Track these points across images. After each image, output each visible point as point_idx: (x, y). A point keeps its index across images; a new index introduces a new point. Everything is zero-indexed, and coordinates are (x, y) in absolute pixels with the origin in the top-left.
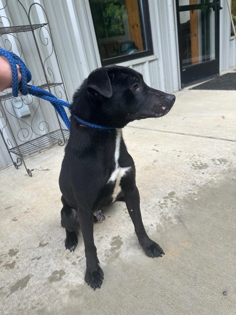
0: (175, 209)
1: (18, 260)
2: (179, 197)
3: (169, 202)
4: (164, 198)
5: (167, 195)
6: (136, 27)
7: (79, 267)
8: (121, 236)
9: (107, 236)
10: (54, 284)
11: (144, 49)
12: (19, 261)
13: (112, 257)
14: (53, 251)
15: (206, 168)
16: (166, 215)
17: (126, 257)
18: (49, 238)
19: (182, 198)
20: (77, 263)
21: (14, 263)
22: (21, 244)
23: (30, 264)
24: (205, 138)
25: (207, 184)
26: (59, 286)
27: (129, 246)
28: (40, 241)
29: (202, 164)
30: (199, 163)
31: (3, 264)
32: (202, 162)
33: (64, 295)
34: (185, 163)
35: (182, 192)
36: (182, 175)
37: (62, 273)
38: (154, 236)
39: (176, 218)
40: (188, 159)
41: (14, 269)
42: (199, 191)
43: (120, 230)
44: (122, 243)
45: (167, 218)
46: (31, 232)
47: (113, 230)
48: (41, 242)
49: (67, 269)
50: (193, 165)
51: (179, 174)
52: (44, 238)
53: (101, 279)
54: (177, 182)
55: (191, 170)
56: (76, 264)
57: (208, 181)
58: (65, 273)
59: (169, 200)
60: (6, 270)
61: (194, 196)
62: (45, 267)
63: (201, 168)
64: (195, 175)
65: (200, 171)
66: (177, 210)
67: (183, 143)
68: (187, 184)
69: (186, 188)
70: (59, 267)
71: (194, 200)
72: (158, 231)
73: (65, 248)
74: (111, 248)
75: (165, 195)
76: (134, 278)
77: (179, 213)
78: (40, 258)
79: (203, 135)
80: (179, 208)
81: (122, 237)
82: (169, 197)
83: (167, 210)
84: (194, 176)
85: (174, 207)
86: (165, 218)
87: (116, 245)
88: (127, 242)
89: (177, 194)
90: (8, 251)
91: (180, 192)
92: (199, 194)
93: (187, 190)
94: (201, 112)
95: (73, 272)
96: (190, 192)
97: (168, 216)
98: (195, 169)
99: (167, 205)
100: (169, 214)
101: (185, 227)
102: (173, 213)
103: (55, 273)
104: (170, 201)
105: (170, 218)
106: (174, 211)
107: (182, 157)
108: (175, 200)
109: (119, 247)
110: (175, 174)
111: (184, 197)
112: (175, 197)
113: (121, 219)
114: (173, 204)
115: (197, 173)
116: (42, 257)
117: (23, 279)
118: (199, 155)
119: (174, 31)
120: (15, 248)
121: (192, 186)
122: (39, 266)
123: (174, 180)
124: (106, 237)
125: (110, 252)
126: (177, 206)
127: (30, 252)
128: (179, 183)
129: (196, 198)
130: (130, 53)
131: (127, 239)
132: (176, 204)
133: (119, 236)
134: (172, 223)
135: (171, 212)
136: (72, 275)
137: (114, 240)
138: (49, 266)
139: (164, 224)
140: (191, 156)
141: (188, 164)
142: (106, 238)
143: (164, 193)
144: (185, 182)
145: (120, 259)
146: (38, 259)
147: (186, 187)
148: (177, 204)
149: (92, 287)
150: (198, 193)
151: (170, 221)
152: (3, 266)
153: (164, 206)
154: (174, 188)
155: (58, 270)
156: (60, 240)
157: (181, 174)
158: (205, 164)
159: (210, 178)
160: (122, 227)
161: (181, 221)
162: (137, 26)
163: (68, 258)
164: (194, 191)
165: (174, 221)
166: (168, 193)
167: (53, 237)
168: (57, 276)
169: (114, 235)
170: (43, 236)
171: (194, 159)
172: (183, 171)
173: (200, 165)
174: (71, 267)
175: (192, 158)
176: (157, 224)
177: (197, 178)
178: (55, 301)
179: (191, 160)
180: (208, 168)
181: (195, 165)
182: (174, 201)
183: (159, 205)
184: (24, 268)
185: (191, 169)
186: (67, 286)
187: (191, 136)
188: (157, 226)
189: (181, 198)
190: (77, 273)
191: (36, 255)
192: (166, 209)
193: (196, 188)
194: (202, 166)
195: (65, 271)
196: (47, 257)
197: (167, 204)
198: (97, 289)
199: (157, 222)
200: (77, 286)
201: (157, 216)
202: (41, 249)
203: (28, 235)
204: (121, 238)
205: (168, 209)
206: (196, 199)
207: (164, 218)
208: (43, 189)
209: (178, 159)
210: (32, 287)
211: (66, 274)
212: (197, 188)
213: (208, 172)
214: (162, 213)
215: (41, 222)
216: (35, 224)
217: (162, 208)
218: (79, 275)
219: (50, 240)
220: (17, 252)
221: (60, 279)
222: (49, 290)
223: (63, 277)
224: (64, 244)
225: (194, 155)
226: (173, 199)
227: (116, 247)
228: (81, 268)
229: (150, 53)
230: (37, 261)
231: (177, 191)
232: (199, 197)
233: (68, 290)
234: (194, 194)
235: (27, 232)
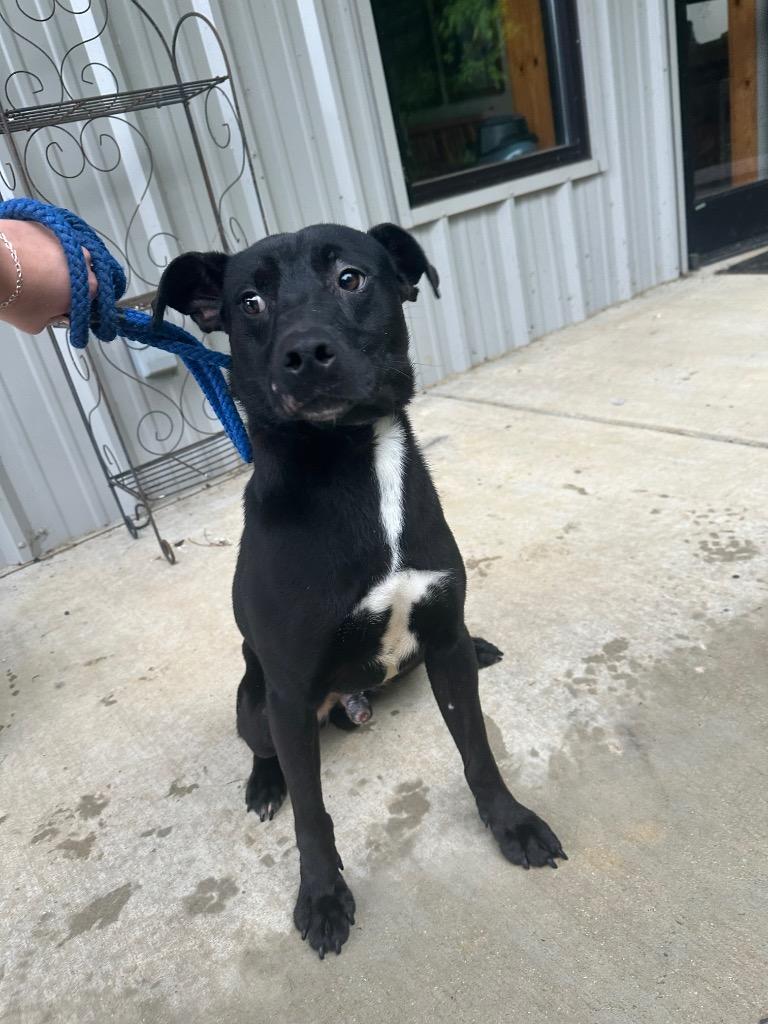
0: (620, 701)
1: (104, 831)
2: (639, 661)
3: (603, 676)
4: (588, 660)
5: (600, 651)
6: (530, 67)
7: (281, 874)
8: (426, 783)
9: (380, 777)
10: (199, 920)
11: (559, 139)
12: (105, 835)
13: (391, 853)
14: (207, 814)
15: (749, 558)
16: (587, 722)
17: (435, 854)
18: (201, 770)
19: (653, 664)
20: (277, 860)
21: (91, 839)
22: (117, 780)
23: (135, 849)
24: (755, 450)
25: (745, 616)
26: (214, 932)
27: (449, 820)
28: (175, 774)
29: (734, 544)
30: (724, 541)
31: (59, 839)
32: (735, 534)
33: (224, 965)
34: (674, 537)
35: (653, 643)
36: (658, 582)
37: (228, 888)
38: (539, 792)
39: (621, 734)
40: (688, 525)
41: (89, 859)
42: (713, 642)
43: (424, 762)
44: (425, 807)
45: (589, 730)
46: (150, 743)
47: (404, 760)
48: (178, 780)
49: (245, 877)
50: (704, 546)
51: (650, 577)
52: (187, 765)
53: (345, 922)
54: (638, 605)
55: (695, 563)
56: (273, 862)
57: (749, 605)
58: (235, 890)
59: (603, 668)
60: (67, 861)
61: (693, 659)
62: (180, 863)
63: (729, 557)
64: (707, 581)
65: (728, 566)
66: (629, 706)
67: (675, 463)
68: (675, 614)
69: (668, 629)
70: (219, 867)
71: (694, 672)
72: (553, 775)
73: (246, 807)
74: (391, 820)
75: (591, 650)
76: (453, 931)
77: (632, 718)
78: (168, 830)
79: (750, 438)
80: (636, 699)
81: (430, 786)
82: (606, 656)
83: (592, 703)
84: (703, 588)
85: (618, 694)
86: (582, 733)
87: (407, 812)
88: (443, 806)
89: (636, 650)
90: (78, 800)
91: (647, 640)
92: (713, 651)
93: (671, 636)
94: (753, 356)
95: (262, 890)
96: (680, 643)
97: (595, 725)
98: (710, 561)
99: (593, 687)
100: (600, 718)
101: (649, 768)
102: (612, 714)
103: (207, 885)
104: (606, 672)
105: (599, 732)
106: (619, 707)
107: (668, 515)
108: (624, 668)
109: (415, 820)
110: (634, 576)
111: (658, 661)
112: (624, 657)
113: (434, 724)
114: (615, 684)
115: (712, 576)
116: (174, 831)
117: (109, 895)
118: (728, 510)
119: (667, 73)
120: (99, 793)
121: (691, 622)
122: (162, 859)
123: (629, 596)
124: (376, 780)
125: (385, 834)
126: (628, 691)
127: (141, 810)
128: (647, 608)
129: (699, 665)
130: (509, 157)
131: (446, 794)
132: (628, 682)
133: (419, 783)
134: (604, 749)
135: (605, 711)
136: (257, 898)
137: (404, 794)
138: (191, 861)
139: (577, 752)
140: (698, 514)
141: (687, 541)
142: (376, 783)
143: (591, 643)
144: (666, 607)
145: (415, 862)
146: (163, 833)
147: (668, 624)
148: (631, 683)
149: (314, 947)
150: (709, 647)
151: (600, 743)
152: (60, 847)
153: (584, 687)
154: (625, 626)
155: (217, 877)
156: (233, 778)
157: (655, 577)
158: (748, 542)
159: (759, 594)
160: (434, 752)
161: (638, 746)
162: (536, 62)
163: (250, 841)
164: (697, 639)
165: (614, 744)
166: (604, 642)
167: (212, 768)
168: (212, 898)
169: (405, 778)
170: (185, 759)
171: (711, 523)
172: (665, 566)
173: (728, 546)
174: (257, 870)
175: (700, 520)
176: (552, 750)
177: (713, 592)
178: (195, 979)
179: (700, 528)
180: (756, 559)
181: (710, 546)
182: (619, 672)
183: (566, 685)
184: (116, 859)
185: (694, 559)
186: (239, 935)
187: (707, 442)
188: (552, 758)
189: (645, 662)
190: (273, 893)
191: (159, 822)
192: (591, 699)
193: (703, 632)
194: (733, 550)
195: (239, 884)
196: (188, 830)
197: (595, 682)
198: (330, 957)
199: (553, 744)
200: (267, 939)
201: (555, 723)
202: (173, 804)
203: (143, 753)
204: (426, 790)
205: (597, 700)
206: (700, 670)
207: (579, 731)
208: (203, 605)
209: (653, 521)
210: (132, 923)
211: (240, 895)
212: (709, 629)
213: (752, 573)
214: (573, 714)
215: (186, 712)
216: (165, 721)
217: (574, 693)
218: (278, 899)
219: (203, 774)
220: (104, 805)
221: (218, 907)
222: (181, 941)
223: (229, 903)
224: (244, 795)
225: (712, 511)
226: (617, 664)
227: (407, 818)
228: (287, 878)
229: (578, 152)
230: (158, 840)
231: (635, 639)
232: (712, 664)
233: (240, 948)
234: (695, 650)
235: (139, 743)
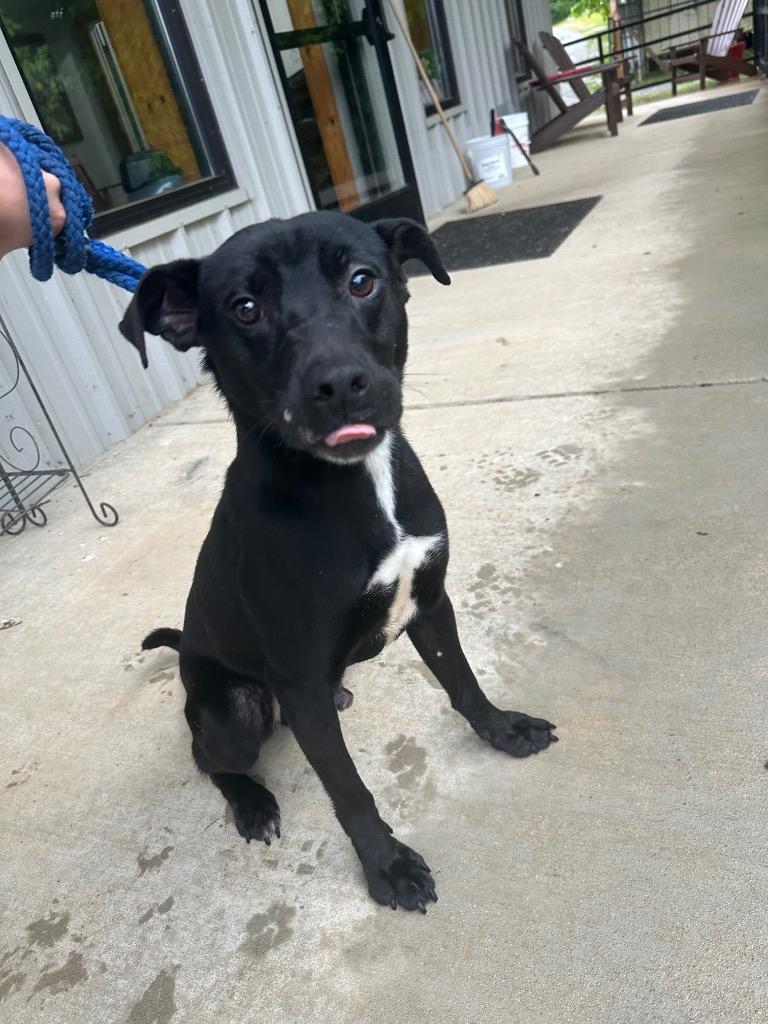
0: (518, 607)
1: (87, 943)
2: (512, 575)
3: (491, 595)
4: (472, 589)
5: (476, 579)
6: (157, 104)
7: (327, 872)
8: (408, 735)
9: (362, 751)
10: (273, 956)
11: (204, 171)
12: (92, 945)
13: (418, 802)
14: (204, 865)
15: (536, 480)
16: (505, 633)
17: (459, 784)
18: (162, 833)
19: (522, 573)
20: (314, 863)
21: (76, 959)
22: (63, 890)
23: (143, 938)
24: (487, 406)
25: (563, 519)
26: (297, 956)
27: (451, 753)
28: (133, 851)
29: (520, 473)
30: (511, 474)
31: (32, 981)
32: (515, 467)
33: (332, 974)
34: (471, 482)
35: (512, 559)
36: (484, 516)
37: (281, 913)
38: (506, 698)
39: (536, 630)
40: (475, 470)
41: (90, 978)
42: (555, 544)
43: (393, 720)
44: (422, 753)
45: (511, 637)
46: (75, 838)
47: (374, 727)
48: (141, 854)
49: (292, 895)
50: (498, 481)
51: (476, 515)
52: (142, 837)
54: (482, 537)
55: (500, 495)
56: (313, 868)
57: (561, 511)
58: (291, 911)
59: (488, 590)
60: (62, 996)
61: (549, 560)
62: (209, 922)
63: (523, 484)
64: (519, 504)
65: (526, 490)
66: (527, 609)
67: (432, 430)
68: (512, 534)
69: (515, 546)
70: (257, 901)
71: (556, 568)
72: (508, 681)
74: (399, 778)
75: (469, 582)
76: (518, 830)
77: (536, 616)
78: (169, 903)
79: (477, 399)
80: (529, 603)
81: (413, 735)
82: (484, 581)
83: (499, 618)
84: (519, 510)
85: (513, 603)
86: (506, 641)
87: (410, 765)
88: (437, 744)
89: (503, 568)
90: (24, 934)
91: (506, 559)
92: (559, 550)
93: (522, 549)
94: (435, 340)
95: (319, 895)
96: (531, 552)
97: (512, 632)
98: (511, 490)
99: (491, 606)
100: (512, 626)
101: (574, 645)
102: (519, 619)
103: (256, 923)
104: (492, 592)
105: (518, 635)
106: (520, 613)
107: (454, 468)
108: (505, 585)
109: (420, 767)
110: (462, 518)
111: (525, 570)
112: (498, 577)
113: (379, 687)
114: (506, 598)
115: (519, 499)
116: (175, 899)
117: (146, 993)
118: (497, 452)
120: (48, 913)
121: (529, 535)
122: (185, 929)
123: (469, 533)
124: (361, 754)
125: (402, 791)
126: (519, 599)
127: (118, 903)
128: (489, 537)
129: (557, 562)
130: (160, 191)
131: (431, 735)
132: (514, 593)
133: (402, 738)
134: (532, 646)
135: (513, 620)
136: (317, 904)
137: (395, 752)
138: (220, 914)
139: (514, 657)
140: (477, 460)
141: (483, 482)
142: (361, 756)
143: (464, 577)
144: (502, 532)
145: (447, 797)
146: (166, 906)
147: (512, 543)
148: (517, 593)
149: (410, 908)
150: (555, 548)
151: (526, 643)
152: (38, 988)
153: (483, 609)
154: (483, 555)
155: (261, 910)
156: (206, 821)
157: (479, 513)
158: (528, 469)
159: (561, 501)
160: (396, 708)
161: (556, 634)
162: (163, 99)
163: (273, 864)
164: (542, 545)
165: (536, 639)
166: (475, 572)
167: (175, 825)
168: (272, 930)
169: (386, 741)
170: (134, 832)
171: (491, 464)
172: (480, 504)
173: (516, 476)
174: (301, 883)
175: (482, 464)
176: (493, 663)
177: (529, 510)
178: (311, 1004)
179: (485, 470)
180: (542, 479)
181: (503, 480)
182: (502, 588)
183: (468, 613)
184: (126, 960)
185: (498, 492)
186: (326, 943)
187: (446, 409)
188: (497, 669)
189: (516, 574)
190: (333, 892)
191: (147, 900)
192: (494, 615)
193: (542, 539)
194: (522, 478)
195: (290, 903)
196: (194, 890)
197: (489, 602)
198: (430, 907)
199: (491, 659)
200: (357, 929)
201: (481, 644)
202: (155, 877)
203: (74, 852)
204: (412, 740)
205: (499, 614)
206: (559, 565)
207: (504, 641)
208: (32, 689)
209: (447, 475)
210: (198, 1003)
211: (299, 912)
212: (544, 536)
213: (547, 489)
214: (489, 632)
215: (98, 791)
216: (77, 809)
217: (480, 616)
218: (342, 894)
219: (168, 835)
220: (66, 919)
221: (285, 934)
222: (269, 984)
223: (294, 924)
224: (232, 828)
225: (485, 456)
226: (497, 583)
227: (412, 770)
228: (337, 872)
229: (226, 182)
230: (164, 916)
231: (497, 561)
232: (566, 558)
233: (337, 953)
234: (545, 553)
235: (62, 844)
